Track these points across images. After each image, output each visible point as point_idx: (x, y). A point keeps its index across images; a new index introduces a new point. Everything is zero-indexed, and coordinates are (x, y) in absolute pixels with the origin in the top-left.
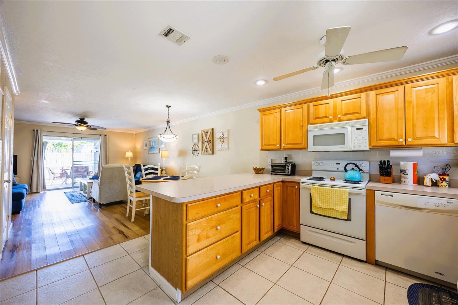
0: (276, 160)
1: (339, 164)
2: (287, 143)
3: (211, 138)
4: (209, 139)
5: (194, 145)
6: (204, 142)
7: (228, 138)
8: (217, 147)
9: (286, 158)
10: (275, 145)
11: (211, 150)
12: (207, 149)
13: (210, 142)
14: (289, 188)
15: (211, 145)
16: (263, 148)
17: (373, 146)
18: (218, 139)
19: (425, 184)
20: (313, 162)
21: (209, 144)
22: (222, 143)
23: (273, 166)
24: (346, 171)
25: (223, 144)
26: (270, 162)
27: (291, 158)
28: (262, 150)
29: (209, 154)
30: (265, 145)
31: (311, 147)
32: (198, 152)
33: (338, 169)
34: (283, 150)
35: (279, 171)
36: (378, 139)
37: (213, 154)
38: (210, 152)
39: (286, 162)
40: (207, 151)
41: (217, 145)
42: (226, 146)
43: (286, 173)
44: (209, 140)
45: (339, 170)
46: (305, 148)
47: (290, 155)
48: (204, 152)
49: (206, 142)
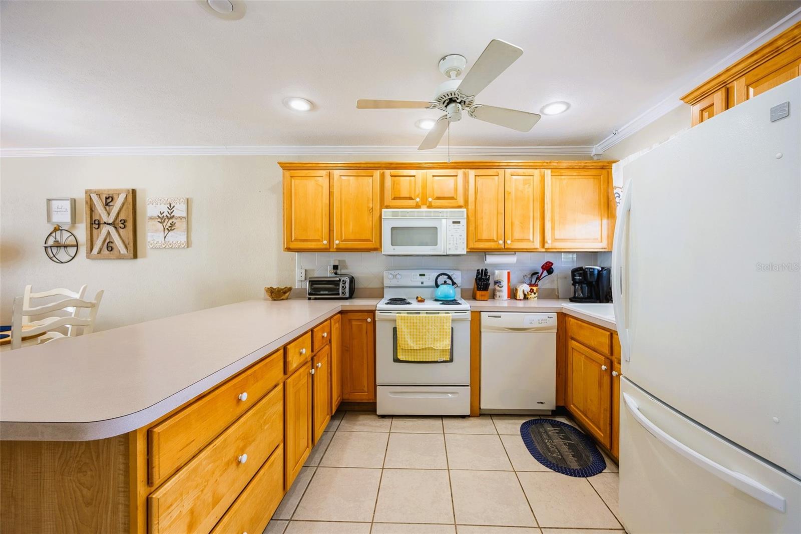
0: (313, 270)
1: (424, 275)
2: (343, 238)
3: (126, 215)
4: (122, 217)
5: (56, 230)
6: (99, 224)
7: (188, 219)
8: (149, 239)
9: (335, 267)
10: (318, 240)
11: (126, 247)
12: (111, 245)
13: (122, 226)
14: (354, 323)
15: (127, 233)
16: (292, 246)
17: (471, 249)
18: (152, 218)
19: (518, 298)
20: (385, 274)
21: (121, 231)
22: (166, 231)
23: (312, 282)
24: (437, 286)
25: (171, 233)
26: (301, 275)
27: (345, 267)
28: (289, 249)
29: (121, 257)
30: (296, 240)
31: (387, 248)
32: (72, 251)
33: (422, 283)
34: (335, 250)
35: (327, 292)
36: (477, 239)
37: (135, 256)
38: (123, 251)
39: (336, 273)
40: (110, 248)
41: (149, 234)
42: (183, 239)
43: (341, 296)
44: (120, 218)
45: (425, 284)
46: (377, 249)
47: (344, 261)
48: (99, 252)
49: (109, 224)
